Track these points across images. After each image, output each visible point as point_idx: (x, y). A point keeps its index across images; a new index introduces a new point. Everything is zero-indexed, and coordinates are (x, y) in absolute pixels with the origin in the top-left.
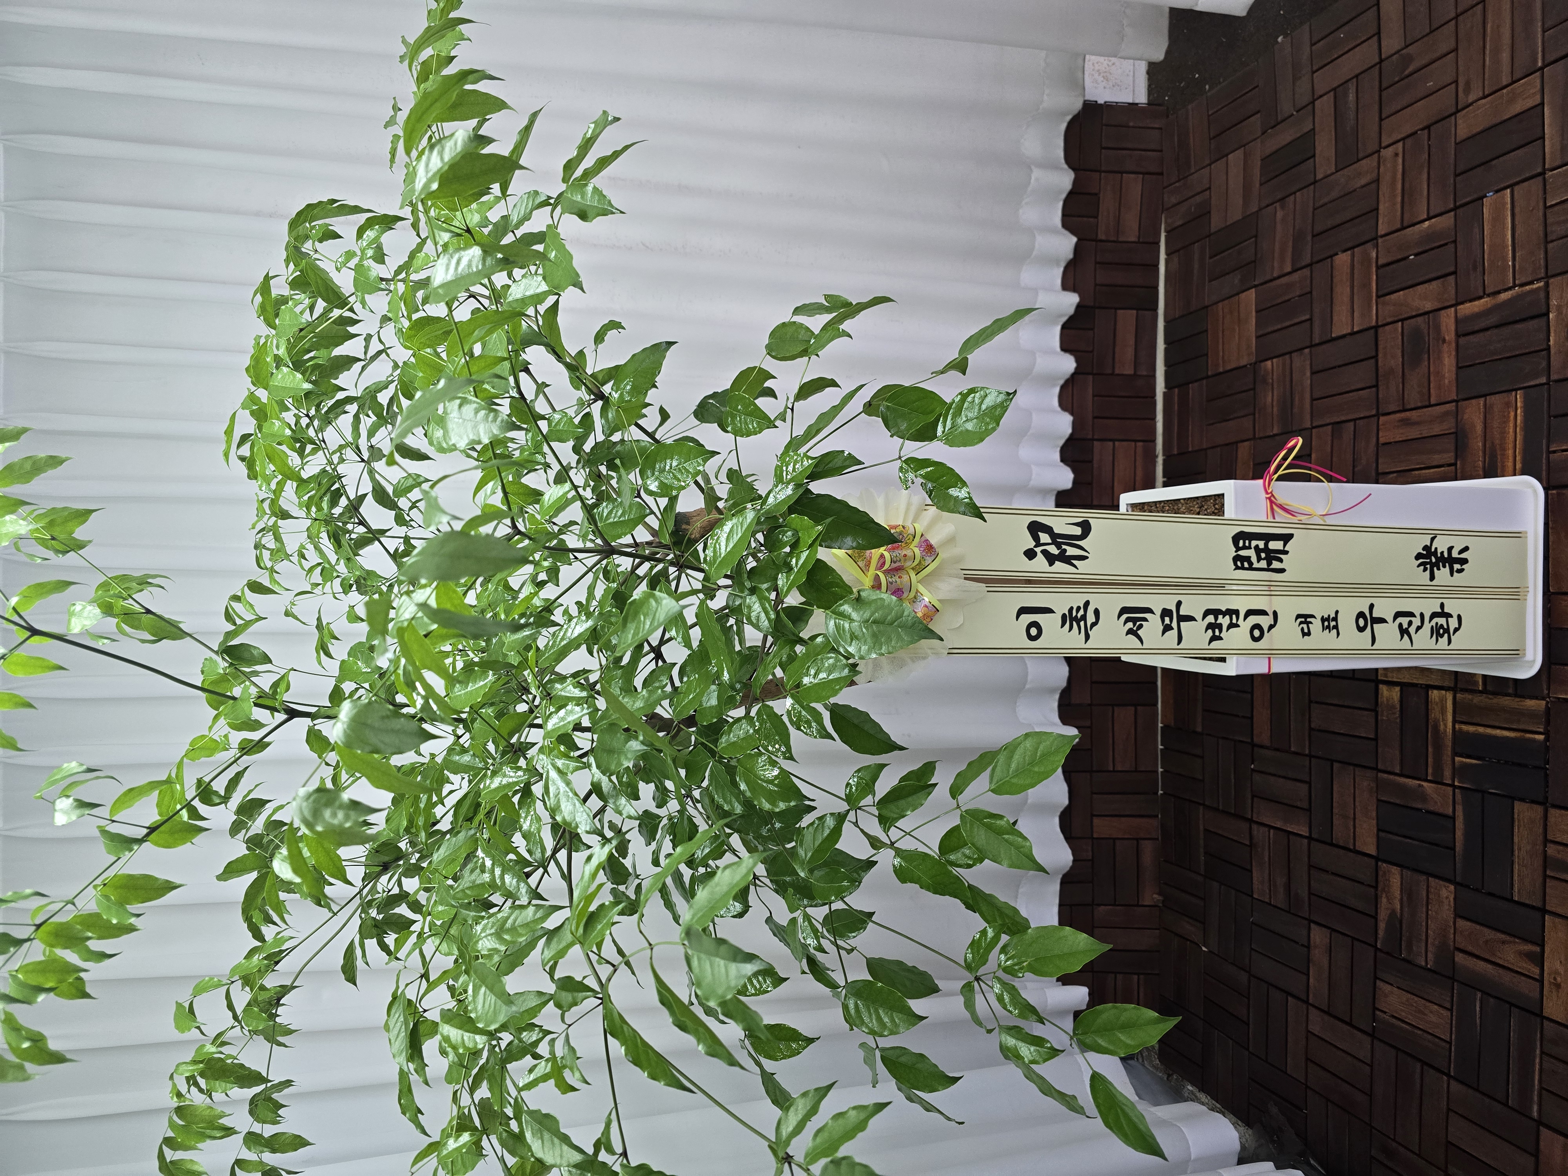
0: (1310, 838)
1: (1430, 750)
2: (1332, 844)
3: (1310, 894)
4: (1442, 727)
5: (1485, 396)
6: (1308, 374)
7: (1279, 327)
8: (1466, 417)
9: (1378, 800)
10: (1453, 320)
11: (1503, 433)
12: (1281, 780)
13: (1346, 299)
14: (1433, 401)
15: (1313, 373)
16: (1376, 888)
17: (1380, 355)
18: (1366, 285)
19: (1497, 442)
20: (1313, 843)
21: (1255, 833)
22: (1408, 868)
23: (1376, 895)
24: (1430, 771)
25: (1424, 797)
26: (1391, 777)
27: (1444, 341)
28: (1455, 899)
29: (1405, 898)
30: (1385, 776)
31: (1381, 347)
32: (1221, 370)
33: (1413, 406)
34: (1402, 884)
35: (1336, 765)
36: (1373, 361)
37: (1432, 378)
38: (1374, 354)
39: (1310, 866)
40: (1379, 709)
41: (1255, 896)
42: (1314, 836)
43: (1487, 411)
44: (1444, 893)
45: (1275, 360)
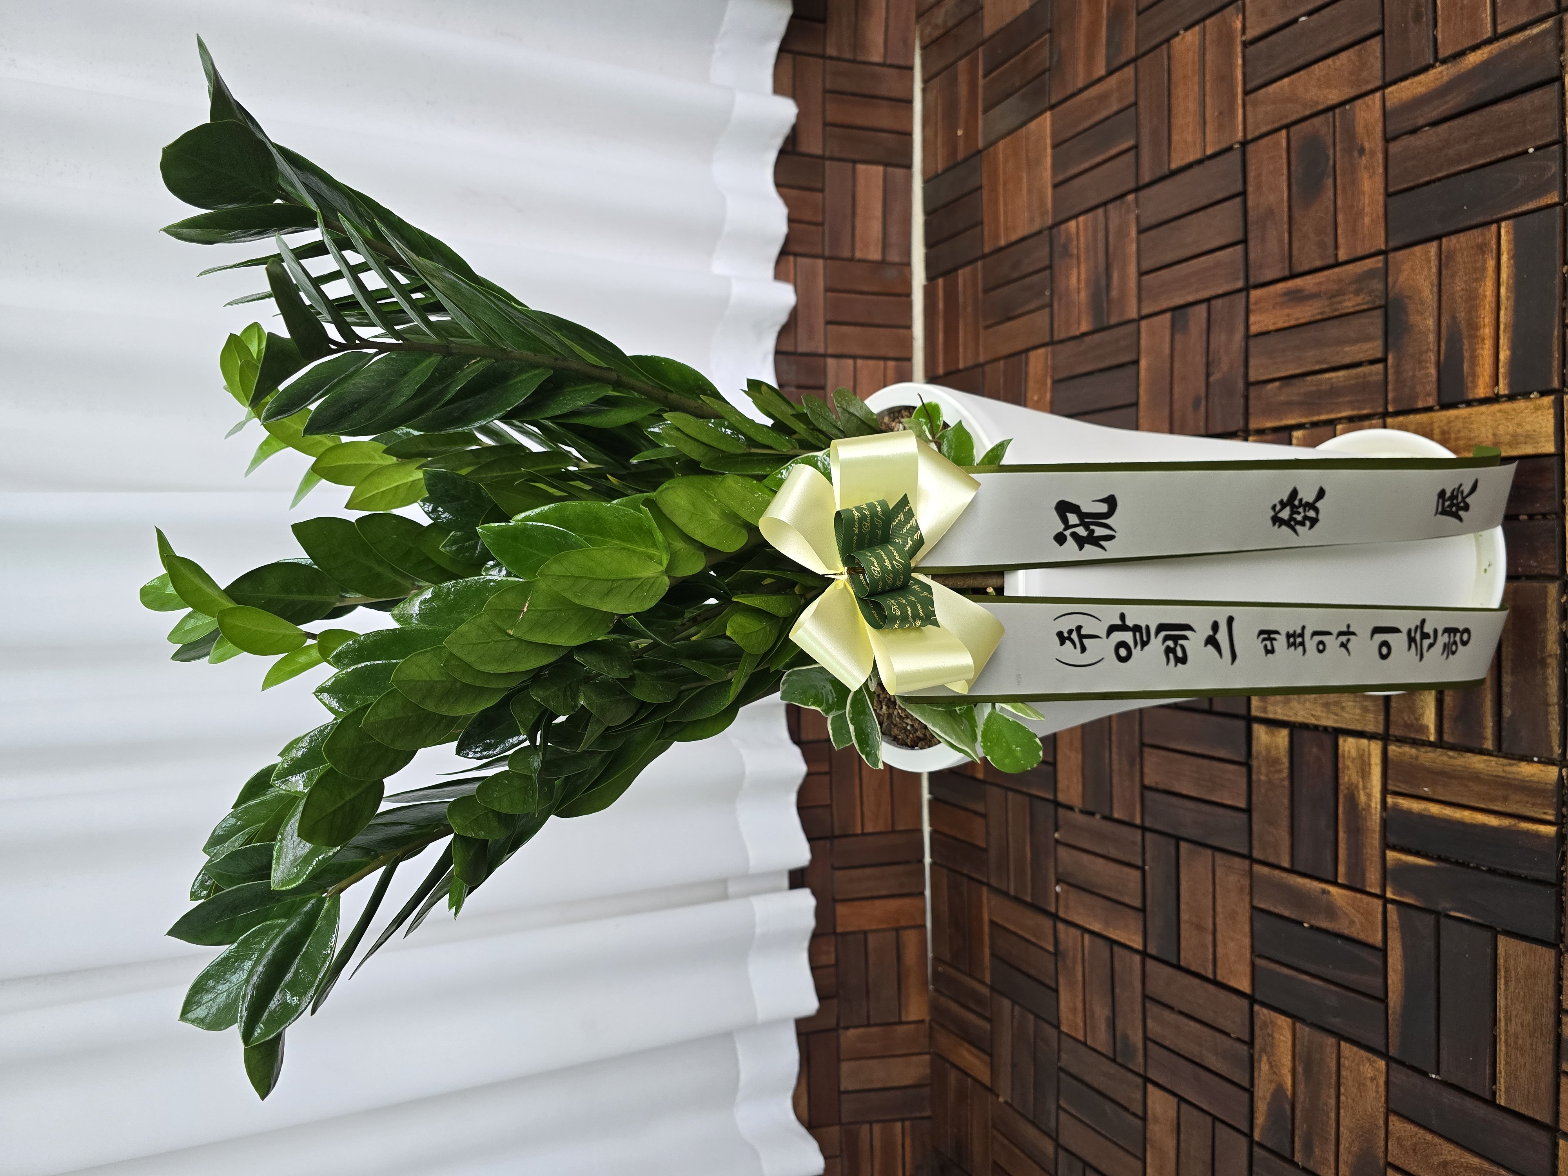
0: (1144, 954)
1: (1342, 835)
2: (1178, 967)
3: (1146, 1038)
4: (1363, 798)
5: (1439, 238)
6: (1133, 233)
7: (1086, 165)
8: (1402, 278)
9: (1254, 908)
10: (1377, 113)
11: (1472, 298)
12: (1100, 861)
13: (1193, 106)
14: (1342, 256)
15: (1140, 232)
16: (1251, 1044)
17: (1250, 189)
18: (1224, 79)
19: (1462, 315)
20: (1151, 964)
21: (1062, 935)
22: (1303, 1021)
23: (1252, 1057)
24: (1342, 869)
25: (1331, 911)
26: (1277, 873)
27: (1362, 151)
28: (1387, 1083)
29: (1300, 1069)
30: (1265, 870)
31: (1252, 174)
32: (1003, 243)
33: (1306, 267)
34: (1294, 1045)
35: (1183, 845)
36: (1238, 200)
37: (1340, 218)
38: (1239, 188)
39: (1145, 997)
40: (1255, 763)
41: (1064, 1028)
42: (1151, 950)
43: (1443, 262)
44: (1368, 1071)
45: (1081, 219)
